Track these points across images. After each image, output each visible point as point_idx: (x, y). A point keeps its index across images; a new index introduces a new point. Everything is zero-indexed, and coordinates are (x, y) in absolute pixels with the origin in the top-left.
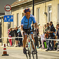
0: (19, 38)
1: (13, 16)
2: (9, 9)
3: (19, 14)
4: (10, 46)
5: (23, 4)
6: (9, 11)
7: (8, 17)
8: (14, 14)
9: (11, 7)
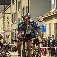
0: (51, 47)
1: (45, 26)
2: (42, 19)
3: (52, 24)
4: (43, 55)
5: (55, 15)
6: (42, 21)
7: (41, 27)
8: (46, 25)
9: (44, 17)
